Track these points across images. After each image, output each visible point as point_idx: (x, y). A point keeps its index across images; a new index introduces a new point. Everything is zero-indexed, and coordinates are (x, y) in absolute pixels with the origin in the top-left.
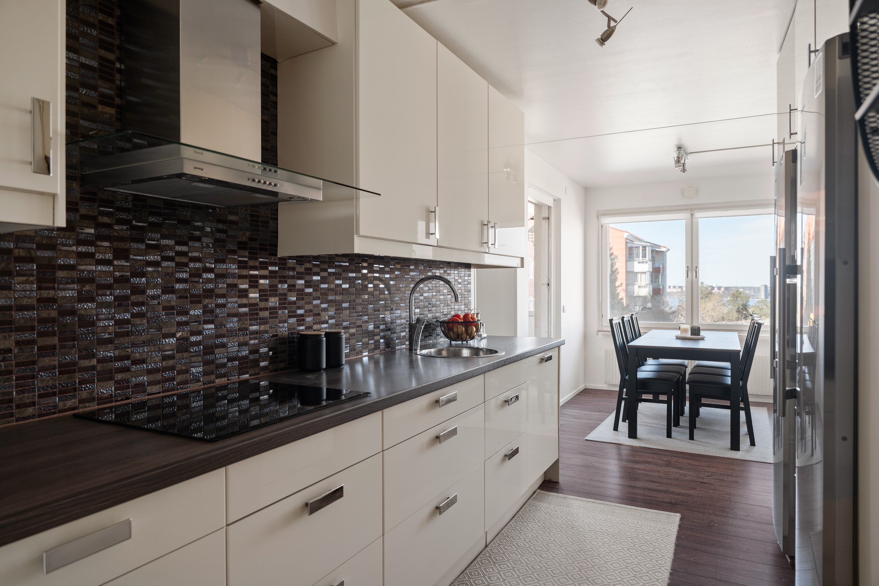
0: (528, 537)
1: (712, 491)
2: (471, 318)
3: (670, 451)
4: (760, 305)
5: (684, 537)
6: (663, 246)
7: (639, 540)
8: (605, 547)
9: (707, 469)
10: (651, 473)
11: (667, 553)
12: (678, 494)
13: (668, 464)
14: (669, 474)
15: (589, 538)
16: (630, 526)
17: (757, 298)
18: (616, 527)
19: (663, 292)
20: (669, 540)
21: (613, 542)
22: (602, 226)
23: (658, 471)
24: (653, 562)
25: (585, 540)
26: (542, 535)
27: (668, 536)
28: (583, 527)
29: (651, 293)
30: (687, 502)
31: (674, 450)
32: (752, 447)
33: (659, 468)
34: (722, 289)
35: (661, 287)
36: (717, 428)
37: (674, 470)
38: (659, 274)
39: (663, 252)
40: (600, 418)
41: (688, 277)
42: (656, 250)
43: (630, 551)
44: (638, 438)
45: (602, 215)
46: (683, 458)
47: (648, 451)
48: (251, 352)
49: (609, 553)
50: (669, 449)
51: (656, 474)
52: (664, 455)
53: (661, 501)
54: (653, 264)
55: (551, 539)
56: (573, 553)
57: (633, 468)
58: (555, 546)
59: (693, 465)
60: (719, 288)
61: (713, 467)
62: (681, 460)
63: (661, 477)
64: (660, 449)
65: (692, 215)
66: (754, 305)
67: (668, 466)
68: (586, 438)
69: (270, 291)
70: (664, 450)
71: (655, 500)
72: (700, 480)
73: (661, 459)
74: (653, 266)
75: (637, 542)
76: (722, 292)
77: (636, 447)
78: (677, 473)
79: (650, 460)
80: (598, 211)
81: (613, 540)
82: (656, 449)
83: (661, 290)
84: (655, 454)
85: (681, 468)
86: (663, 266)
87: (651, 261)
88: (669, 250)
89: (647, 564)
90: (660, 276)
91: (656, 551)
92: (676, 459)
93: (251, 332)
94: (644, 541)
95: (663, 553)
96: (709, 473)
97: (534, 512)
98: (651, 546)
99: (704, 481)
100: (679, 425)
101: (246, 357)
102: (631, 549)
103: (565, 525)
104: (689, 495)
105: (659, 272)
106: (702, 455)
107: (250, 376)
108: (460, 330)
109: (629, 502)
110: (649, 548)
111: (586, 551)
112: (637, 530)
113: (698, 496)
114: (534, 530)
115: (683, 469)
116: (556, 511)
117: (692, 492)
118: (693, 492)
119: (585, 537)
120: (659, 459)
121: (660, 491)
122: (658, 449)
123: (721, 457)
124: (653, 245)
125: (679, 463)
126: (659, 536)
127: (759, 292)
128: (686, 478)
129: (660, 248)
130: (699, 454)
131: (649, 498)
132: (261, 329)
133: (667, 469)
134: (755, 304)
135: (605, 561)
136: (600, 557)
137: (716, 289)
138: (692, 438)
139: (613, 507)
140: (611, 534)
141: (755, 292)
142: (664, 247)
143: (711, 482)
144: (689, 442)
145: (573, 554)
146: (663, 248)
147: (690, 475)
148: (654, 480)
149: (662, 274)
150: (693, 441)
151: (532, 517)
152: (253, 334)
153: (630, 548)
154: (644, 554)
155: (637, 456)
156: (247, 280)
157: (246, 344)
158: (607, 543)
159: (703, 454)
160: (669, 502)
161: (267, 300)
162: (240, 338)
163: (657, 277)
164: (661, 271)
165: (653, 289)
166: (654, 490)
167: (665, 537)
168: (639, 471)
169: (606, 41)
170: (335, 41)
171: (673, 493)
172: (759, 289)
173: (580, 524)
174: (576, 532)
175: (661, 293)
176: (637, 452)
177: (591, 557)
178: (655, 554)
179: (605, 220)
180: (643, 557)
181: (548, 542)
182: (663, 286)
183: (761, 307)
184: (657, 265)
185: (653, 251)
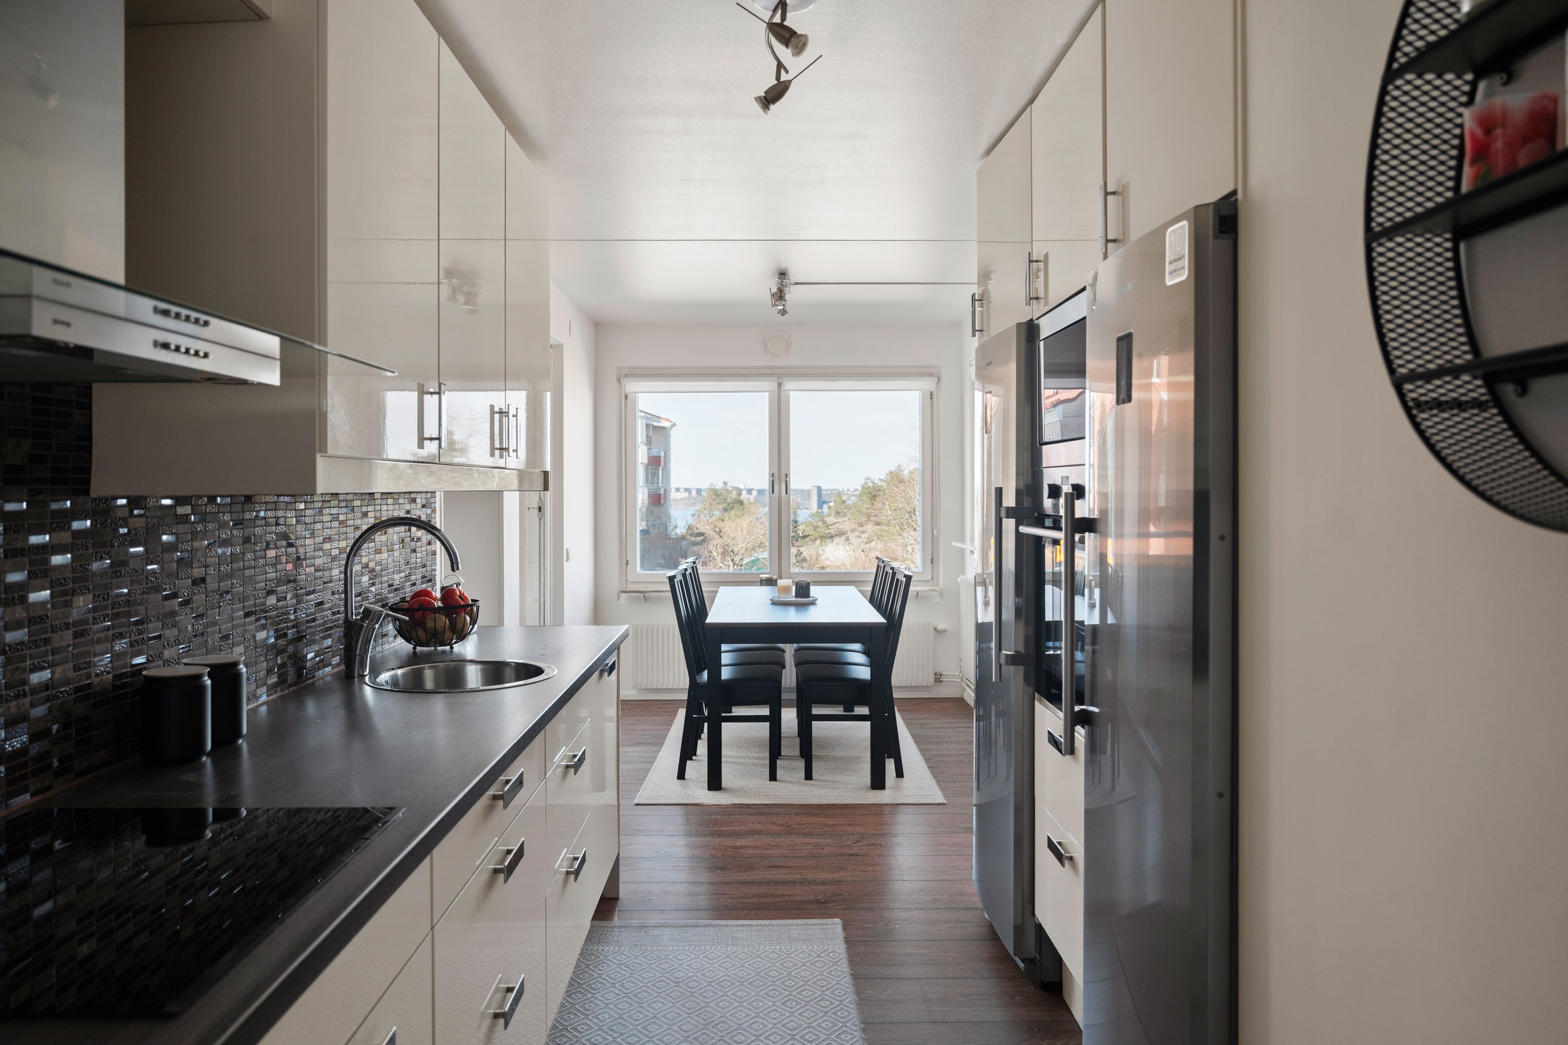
0: (605, 1020)
1: (870, 868)
2: (460, 597)
3: (783, 805)
4: (814, 521)
5: (859, 960)
6: (665, 417)
7: (794, 981)
8: (745, 1007)
9: (850, 829)
10: (767, 852)
11: (845, 994)
12: (823, 883)
13: (789, 830)
14: (796, 847)
15: (712, 997)
16: (771, 959)
17: (807, 509)
18: (750, 965)
19: (665, 499)
20: (840, 971)
21: (754, 996)
22: (626, 396)
23: (778, 846)
24: (830, 1017)
25: (706, 1002)
26: (629, 1012)
27: (835, 963)
28: (694, 978)
29: (646, 502)
30: (842, 895)
31: (788, 802)
32: (900, 779)
33: (778, 840)
34: (754, 493)
35: (662, 492)
36: (839, 753)
37: (801, 840)
38: (659, 469)
39: (665, 428)
40: (644, 757)
41: (773, 493)
42: (653, 425)
43: (787, 1006)
44: (724, 789)
45: (626, 376)
46: (807, 815)
47: (749, 810)
48: (33, 738)
49: (755, 1017)
50: (781, 803)
51: (776, 852)
52: (777, 814)
53: (802, 901)
54: (648, 450)
55: (647, 1016)
56: (696, 1033)
57: (735, 848)
58: (660, 1027)
59: (828, 825)
60: (749, 491)
61: (857, 825)
62: (805, 820)
63: (786, 857)
64: (767, 805)
65: (780, 385)
66: (804, 520)
67: (789, 834)
68: (636, 801)
69: (74, 581)
70: (773, 804)
71: (792, 902)
72: (847, 851)
73: (774, 823)
74: (648, 453)
75: (793, 986)
76: (754, 498)
77: (727, 806)
78: (808, 844)
79: (757, 827)
80: (619, 369)
81: (753, 990)
82: (760, 805)
83: (662, 496)
84: (762, 815)
85: (810, 835)
86: (665, 453)
87: (647, 445)
88: (674, 425)
89: (822, 1022)
90: (660, 472)
91: (828, 996)
92: (798, 819)
93: (35, 688)
94: (803, 981)
95: (839, 996)
96: (856, 836)
97: (596, 967)
98: (816, 989)
99: (852, 852)
100: (780, 756)
101: (23, 751)
102: (788, 1000)
103: (661, 981)
104: (840, 882)
105: (659, 464)
106: (833, 804)
107: (32, 796)
108: (440, 625)
109: (753, 913)
110: (814, 993)
111: (716, 1025)
112: (785, 962)
113: (853, 881)
114: (610, 1003)
115: (815, 835)
116: (636, 957)
117: (842, 875)
118: (844, 874)
119: (704, 997)
120: (772, 824)
121: (794, 882)
122: (763, 804)
123: (863, 804)
124: (649, 416)
125: (803, 824)
126: (822, 967)
127: (809, 498)
128: (825, 851)
129: (659, 422)
130: (830, 804)
131: (781, 899)
132: (57, 676)
133: (790, 840)
134: (806, 518)
135: (754, 1035)
136: (744, 1030)
137: (744, 493)
138: (809, 776)
139: (730, 928)
140: (745, 981)
141: (803, 499)
142: (667, 420)
143: (863, 852)
144: (806, 785)
145: (696, 1035)
146: (666, 422)
147: (829, 845)
148: (777, 864)
149: (663, 469)
150: (811, 782)
151: (597, 978)
152: (39, 693)
153: (786, 999)
154: (811, 1006)
155: (734, 822)
156: (26, 560)
157: (23, 718)
158: (746, 1001)
159: (835, 802)
160: (814, 900)
161: (68, 604)
162: (9, 707)
163: (655, 474)
164: (662, 463)
165: (649, 494)
166: (784, 882)
167: (831, 967)
168: (748, 851)
169: (773, 104)
170: (268, 13)
171: (814, 882)
172: (809, 492)
173: (687, 974)
174: (687, 991)
175: (662, 502)
176: (731, 815)
177: (728, 1033)
178: (828, 1000)
179: (632, 386)
180: (812, 1011)
181: (645, 1022)
182: (665, 490)
183: (816, 524)
184: (655, 452)
185: (648, 426)
